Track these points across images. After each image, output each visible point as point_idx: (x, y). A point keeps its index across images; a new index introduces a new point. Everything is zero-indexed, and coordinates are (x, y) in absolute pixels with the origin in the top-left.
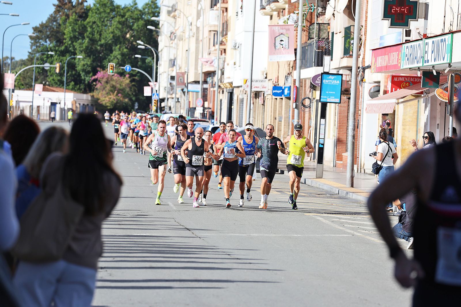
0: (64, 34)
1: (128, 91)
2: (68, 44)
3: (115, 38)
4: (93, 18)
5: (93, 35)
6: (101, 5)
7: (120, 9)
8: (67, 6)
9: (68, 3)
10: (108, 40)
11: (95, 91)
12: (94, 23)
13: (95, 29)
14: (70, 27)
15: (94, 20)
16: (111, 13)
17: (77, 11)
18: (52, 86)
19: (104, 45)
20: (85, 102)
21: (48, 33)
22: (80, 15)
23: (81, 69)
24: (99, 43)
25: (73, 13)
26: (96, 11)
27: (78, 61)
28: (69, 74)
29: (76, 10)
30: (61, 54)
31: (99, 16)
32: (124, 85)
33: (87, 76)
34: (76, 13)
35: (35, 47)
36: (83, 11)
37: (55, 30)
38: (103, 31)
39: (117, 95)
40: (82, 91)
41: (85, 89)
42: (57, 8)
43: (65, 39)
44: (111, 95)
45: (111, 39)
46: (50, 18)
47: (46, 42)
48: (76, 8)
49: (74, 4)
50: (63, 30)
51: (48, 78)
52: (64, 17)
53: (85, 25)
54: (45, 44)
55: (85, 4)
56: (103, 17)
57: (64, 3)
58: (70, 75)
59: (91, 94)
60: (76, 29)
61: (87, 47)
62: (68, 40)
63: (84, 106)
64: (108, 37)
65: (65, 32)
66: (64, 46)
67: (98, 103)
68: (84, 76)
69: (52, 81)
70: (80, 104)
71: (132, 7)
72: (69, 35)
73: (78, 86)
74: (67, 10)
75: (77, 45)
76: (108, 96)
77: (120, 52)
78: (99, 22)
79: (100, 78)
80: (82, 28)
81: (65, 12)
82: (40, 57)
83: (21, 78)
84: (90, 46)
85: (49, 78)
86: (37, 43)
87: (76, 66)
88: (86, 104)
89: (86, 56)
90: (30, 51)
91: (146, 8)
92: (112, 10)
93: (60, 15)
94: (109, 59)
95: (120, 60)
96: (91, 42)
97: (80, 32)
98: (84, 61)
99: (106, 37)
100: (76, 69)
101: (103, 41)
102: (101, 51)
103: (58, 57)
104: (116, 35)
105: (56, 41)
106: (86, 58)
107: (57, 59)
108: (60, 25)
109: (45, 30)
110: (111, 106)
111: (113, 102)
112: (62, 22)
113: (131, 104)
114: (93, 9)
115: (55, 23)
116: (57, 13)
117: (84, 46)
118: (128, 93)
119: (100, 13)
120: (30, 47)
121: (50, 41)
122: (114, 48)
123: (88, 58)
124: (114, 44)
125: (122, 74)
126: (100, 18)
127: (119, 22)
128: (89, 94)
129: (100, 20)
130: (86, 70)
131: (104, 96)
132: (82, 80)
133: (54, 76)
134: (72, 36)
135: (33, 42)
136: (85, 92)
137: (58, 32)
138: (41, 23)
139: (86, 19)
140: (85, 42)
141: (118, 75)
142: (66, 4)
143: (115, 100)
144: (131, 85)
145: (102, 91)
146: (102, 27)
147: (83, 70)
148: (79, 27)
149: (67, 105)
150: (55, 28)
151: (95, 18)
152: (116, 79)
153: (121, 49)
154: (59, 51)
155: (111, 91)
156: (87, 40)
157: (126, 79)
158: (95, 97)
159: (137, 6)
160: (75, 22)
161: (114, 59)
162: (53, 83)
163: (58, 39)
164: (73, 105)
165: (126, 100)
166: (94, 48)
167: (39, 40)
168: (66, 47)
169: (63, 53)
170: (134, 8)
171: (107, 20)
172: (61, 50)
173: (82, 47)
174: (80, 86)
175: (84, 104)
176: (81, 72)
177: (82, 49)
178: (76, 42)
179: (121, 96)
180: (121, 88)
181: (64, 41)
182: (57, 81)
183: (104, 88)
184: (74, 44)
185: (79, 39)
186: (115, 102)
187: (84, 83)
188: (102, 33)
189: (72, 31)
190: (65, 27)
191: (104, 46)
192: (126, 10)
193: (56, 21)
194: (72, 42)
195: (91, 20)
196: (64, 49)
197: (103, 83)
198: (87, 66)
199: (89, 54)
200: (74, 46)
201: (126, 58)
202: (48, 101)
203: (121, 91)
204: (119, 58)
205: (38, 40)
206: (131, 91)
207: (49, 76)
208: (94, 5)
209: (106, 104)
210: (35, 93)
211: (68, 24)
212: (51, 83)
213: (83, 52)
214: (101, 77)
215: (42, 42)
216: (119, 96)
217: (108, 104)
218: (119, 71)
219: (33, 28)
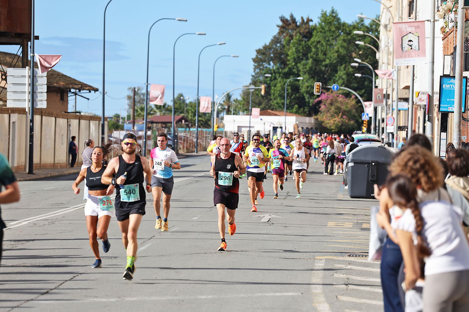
0: (288, 55)
1: (354, 113)
2: (292, 66)
3: (340, 58)
4: (317, 37)
5: (317, 55)
6: (326, 24)
7: (345, 26)
8: (291, 27)
9: (292, 24)
10: (332, 60)
11: (319, 113)
12: (319, 42)
13: (320, 49)
14: (294, 48)
15: (318, 40)
16: (337, 32)
17: (301, 32)
18: (276, 110)
19: (329, 65)
20: (309, 125)
21: (272, 55)
22: (305, 35)
23: (305, 91)
24: (324, 63)
25: (297, 33)
26: (321, 30)
27: (302, 83)
28: (292, 97)
29: (300, 30)
30: (285, 76)
31: (324, 35)
32: (349, 106)
33: (311, 98)
34: (300, 33)
35: (258, 71)
36: (307, 30)
37: (279, 52)
38: (328, 51)
39: (342, 117)
40: (305, 114)
41: (309, 111)
42: (281, 29)
43: (289, 61)
44: (335, 117)
45: (335, 59)
46: (274, 39)
47: (270, 64)
48: (301, 28)
49: (298, 24)
50: (287, 51)
51: (271, 101)
52: (288, 38)
53: (309, 45)
54: (269, 66)
55: (311, 24)
56: (328, 36)
57: (288, 24)
58: (294, 98)
59: (315, 117)
60: (300, 50)
61: (311, 68)
62: (291, 61)
63: (308, 130)
64: (332, 56)
65: (289, 53)
66: (288, 68)
67: (322, 126)
68: (308, 99)
69: (276, 105)
70: (302, 128)
71: (358, 23)
72: (292, 56)
73: (302, 109)
74: (291, 30)
75: (300, 66)
76: (333, 119)
77: (345, 72)
78: (324, 41)
79: (324, 100)
80: (307, 48)
81: (289, 32)
82: (264, 80)
83: (245, 103)
84: (314, 67)
85: (273, 102)
86: (260, 65)
87: (300, 88)
88: (310, 127)
89: (310, 77)
90: (254, 74)
91: (373, 25)
92: (338, 28)
93: (284, 36)
94: (334, 80)
95: (345, 80)
96: (315, 63)
97: (304, 52)
98: (308, 83)
99: (331, 57)
100: (300, 91)
101: (327, 62)
102: (326, 72)
103: (282, 80)
104: (341, 54)
105: (280, 63)
106: (310, 80)
107: (280, 82)
108: (284, 46)
109: (269, 53)
110: (336, 129)
111: (338, 124)
112: (286, 43)
113: (357, 126)
114: (318, 28)
115: (278, 45)
116: (281, 34)
117: (308, 67)
118: (354, 115)
119: (325, 33)
120: (253, 70)
121: (274, 63)
122: (339, 68)
123: (312, 79)
124: (339, 64)
125: (347, 95)
126: (325, 38)
127: (344, 40)
128: (313, 117)
129: (325, 39)
130: (309, 91)
131: (328, 119)
132: (305, 102)
133: (278, 99)
134: (296, 57)
135: (256, 65)
136: (309, 115)
137: (281, 54)
138: (264, 45)
139: (310, 39)
140: (308, 63)
141: (343, 96)
142: (290, 24)
143: (340, 122)
144: (357, 106)
145: (327, 113)
146: (327, 47)
147: (307, 92)
148: (303, 47)
149: (288, 130)
150: (279, 50)
151: (319, 37)
152: (341, 101)
153: (347, 68)
154: (283, 74)
155: (336, 113)
156: (310, 61)
157: (351, 100)
158: (319, 120)
159: (363, 22)
160: (299, 43)
161: (339, 79)
162: (277, 106)
163: (282, 61)
164: (294, 128)
165: (352, 122)
166: (318, 68)
167: (263, 63)
168: (290, 68)
169: (286, 76)
170: (360, 25)
171: (333, 39)
172: (285, 72)
173: (306, 68)
174: (304, 109)
175: (307, 128)
176: (305, 94)
177: (305, 70)
178: (300, 63)
179: (346, 118)
180: (346, 110)
181: (288, 63)
182: (280, 104)
183: (328, 111)
184: (299, 65)
185: (302, 59)
186: (340, 124)
187: (308, 106)
188: (326, 52)
189: (296, 52)
190: (289, 48)
191: (328, 67)
192: (351, 28)
193: (280, 42)
194: (296, 64)
195: (315, 39)
196: (287, 71)
197: (327, 105)
198: (311, 88)
199: (313, 75)
200: (298, 67)
201: (351, 78)
202: (270, 126)
203: (346, 113)
204: (344, 78)
205: (261, 63)
206: (357, 112)
207: (273, 100)
208: (320, 24)
209: (330, 127)
210: (253, 118)
211: (291, 45)
212: (275, 107)
213: (307, 73)
214: (326, 99)
215: (266, 65)
216: (344, 118)
217: (333, 127)
218: (345, 91)
219: (256, 50)
